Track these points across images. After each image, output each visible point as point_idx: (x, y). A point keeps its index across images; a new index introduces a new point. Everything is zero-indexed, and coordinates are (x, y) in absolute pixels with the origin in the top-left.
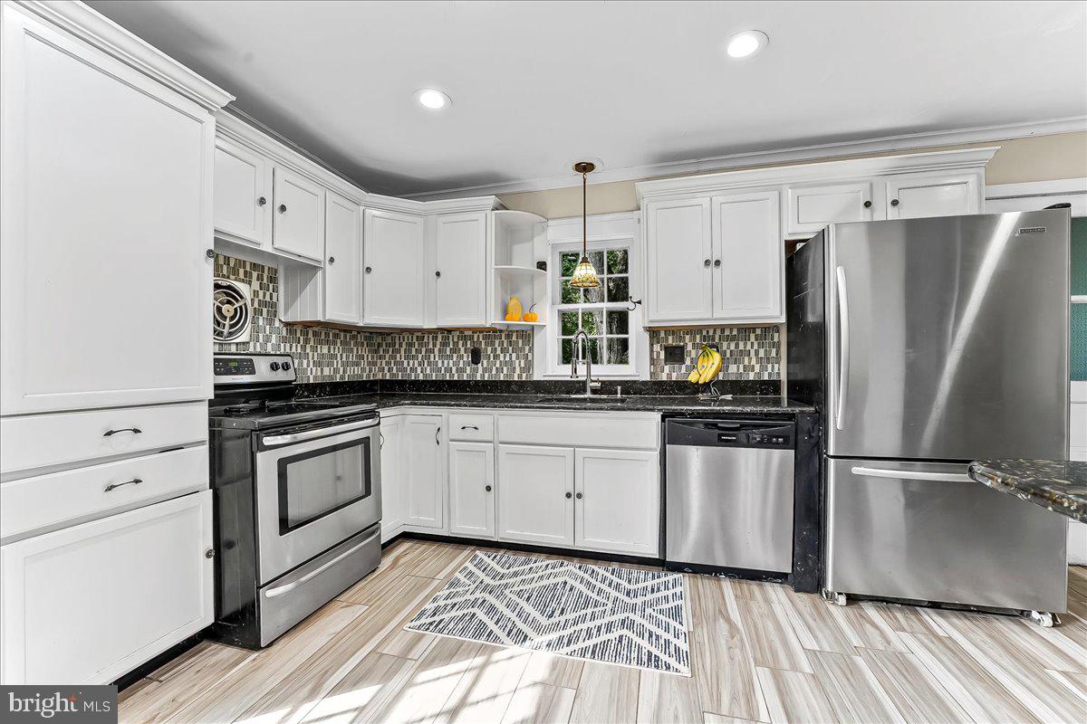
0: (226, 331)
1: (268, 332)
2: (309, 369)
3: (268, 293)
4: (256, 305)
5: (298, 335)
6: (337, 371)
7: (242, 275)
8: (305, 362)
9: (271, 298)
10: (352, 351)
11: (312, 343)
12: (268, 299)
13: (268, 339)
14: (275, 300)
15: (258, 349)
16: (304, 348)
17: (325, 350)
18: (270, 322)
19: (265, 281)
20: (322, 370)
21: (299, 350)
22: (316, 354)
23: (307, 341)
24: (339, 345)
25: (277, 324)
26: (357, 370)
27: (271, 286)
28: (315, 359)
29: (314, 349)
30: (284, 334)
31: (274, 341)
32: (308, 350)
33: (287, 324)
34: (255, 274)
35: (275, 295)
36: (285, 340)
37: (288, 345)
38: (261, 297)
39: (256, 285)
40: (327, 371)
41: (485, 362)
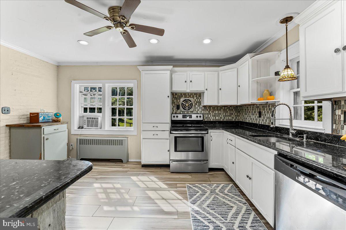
0: (187, 109)
1: (198, 109)
2: (211, 117)
3: (198, 100)
4: (195, 103)
5: (207, 109)
6: (221, 118)
7: (192, 97)
8: (210, 116)
9: (199, 100)
10: (227, 112)
11: (212, 110)
12: (198, 101)
13: (198, 110)
14: (200, 101)
15: (196, 113)
16: (209, 112)
17: (217, 112)
18: (199, 106)
19: (198, 97)
20: (215, 118)
21: (208, 112)
22: (213, 113)
23: (210, 110)
24: (222, 110)
25: (201, 106)
26: (230, 118)
27: (199, 98)
28: (213, 115)
29: (213, 112)
30: (203, 109)
31: (200, 110)
32: (211, 112)
33: (204, 106)
34: (195, 96)
35: (200, 100)
36: (203, 110)
37: (204, 111)
38: (197, 101)
39: (195, 98)
40: (217, 118)
41: (262, 116)
